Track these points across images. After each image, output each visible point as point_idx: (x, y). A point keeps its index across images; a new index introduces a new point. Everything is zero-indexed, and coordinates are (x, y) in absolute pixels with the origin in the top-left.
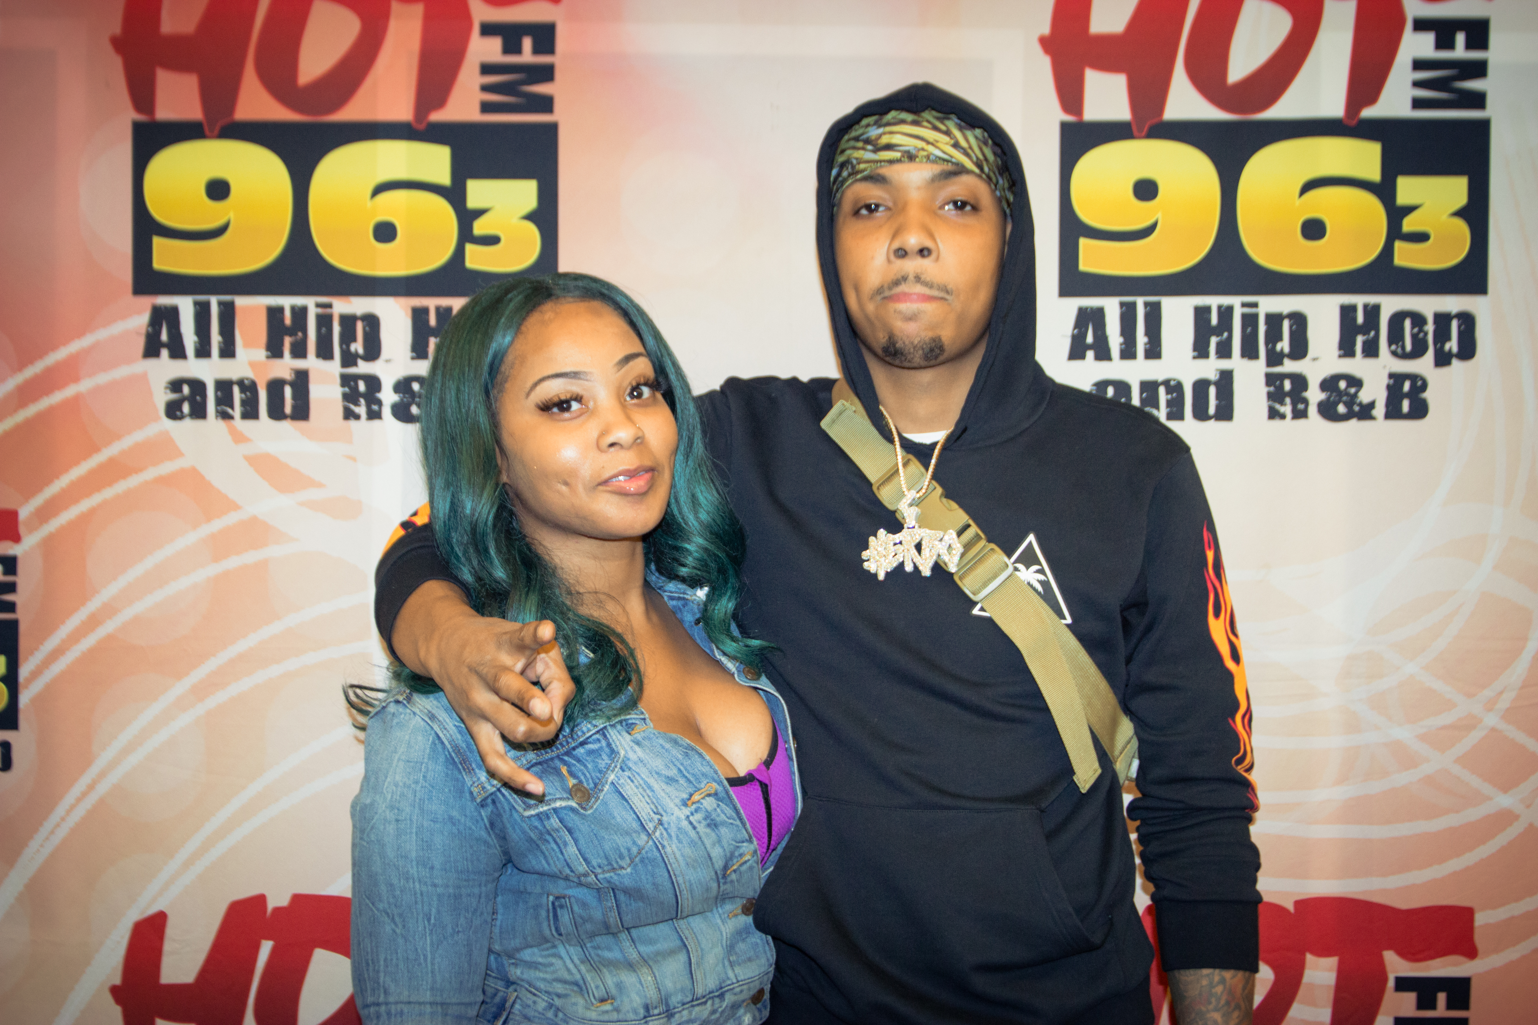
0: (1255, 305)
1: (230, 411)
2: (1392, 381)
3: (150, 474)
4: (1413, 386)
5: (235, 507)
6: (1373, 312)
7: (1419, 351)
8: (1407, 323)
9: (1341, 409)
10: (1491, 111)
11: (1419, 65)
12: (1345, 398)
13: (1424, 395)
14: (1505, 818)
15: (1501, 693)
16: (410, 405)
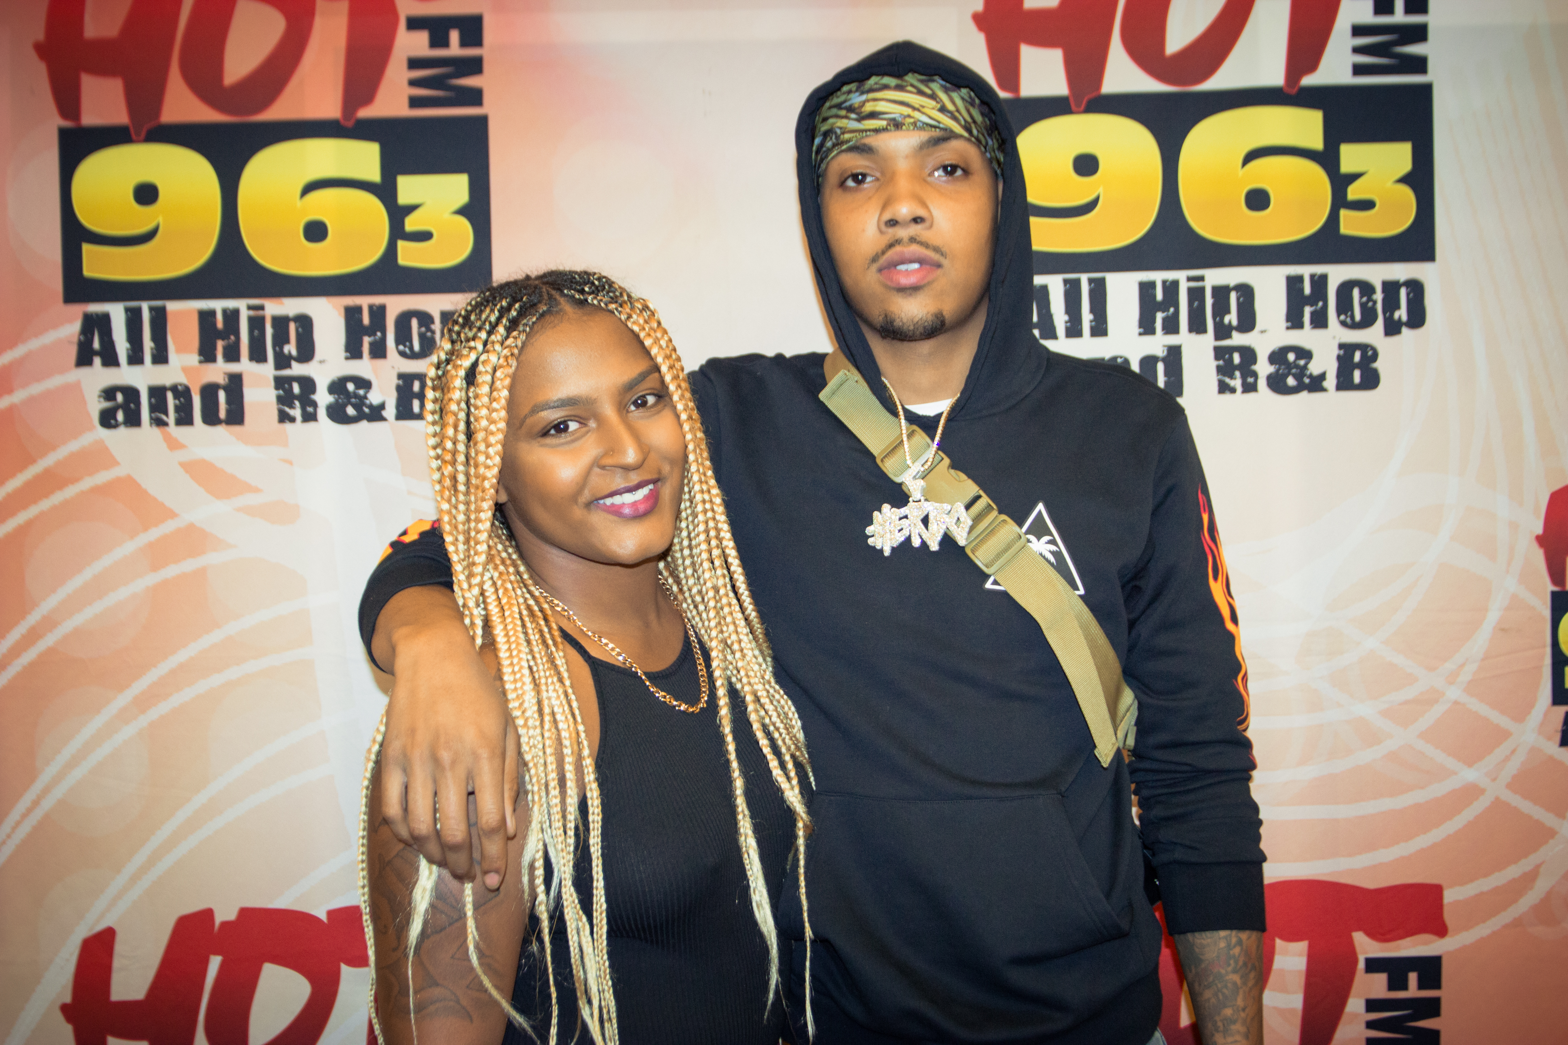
0: (1201, 279)
1: (164, 417)
2: (1342, 352)
3: (87, 484)
4: (1364, 356)
5: (172, 515)
6: (1320, 282)
7: (1368, 320)
8: (1356, 292)
9: (1291, 381)
10: (1433, 75)
11: (1358, 30)
12: (1294, 371)
13: (1375, 365)
14: (1472, 792)
15: (1462, 665)
16: (345, 406)
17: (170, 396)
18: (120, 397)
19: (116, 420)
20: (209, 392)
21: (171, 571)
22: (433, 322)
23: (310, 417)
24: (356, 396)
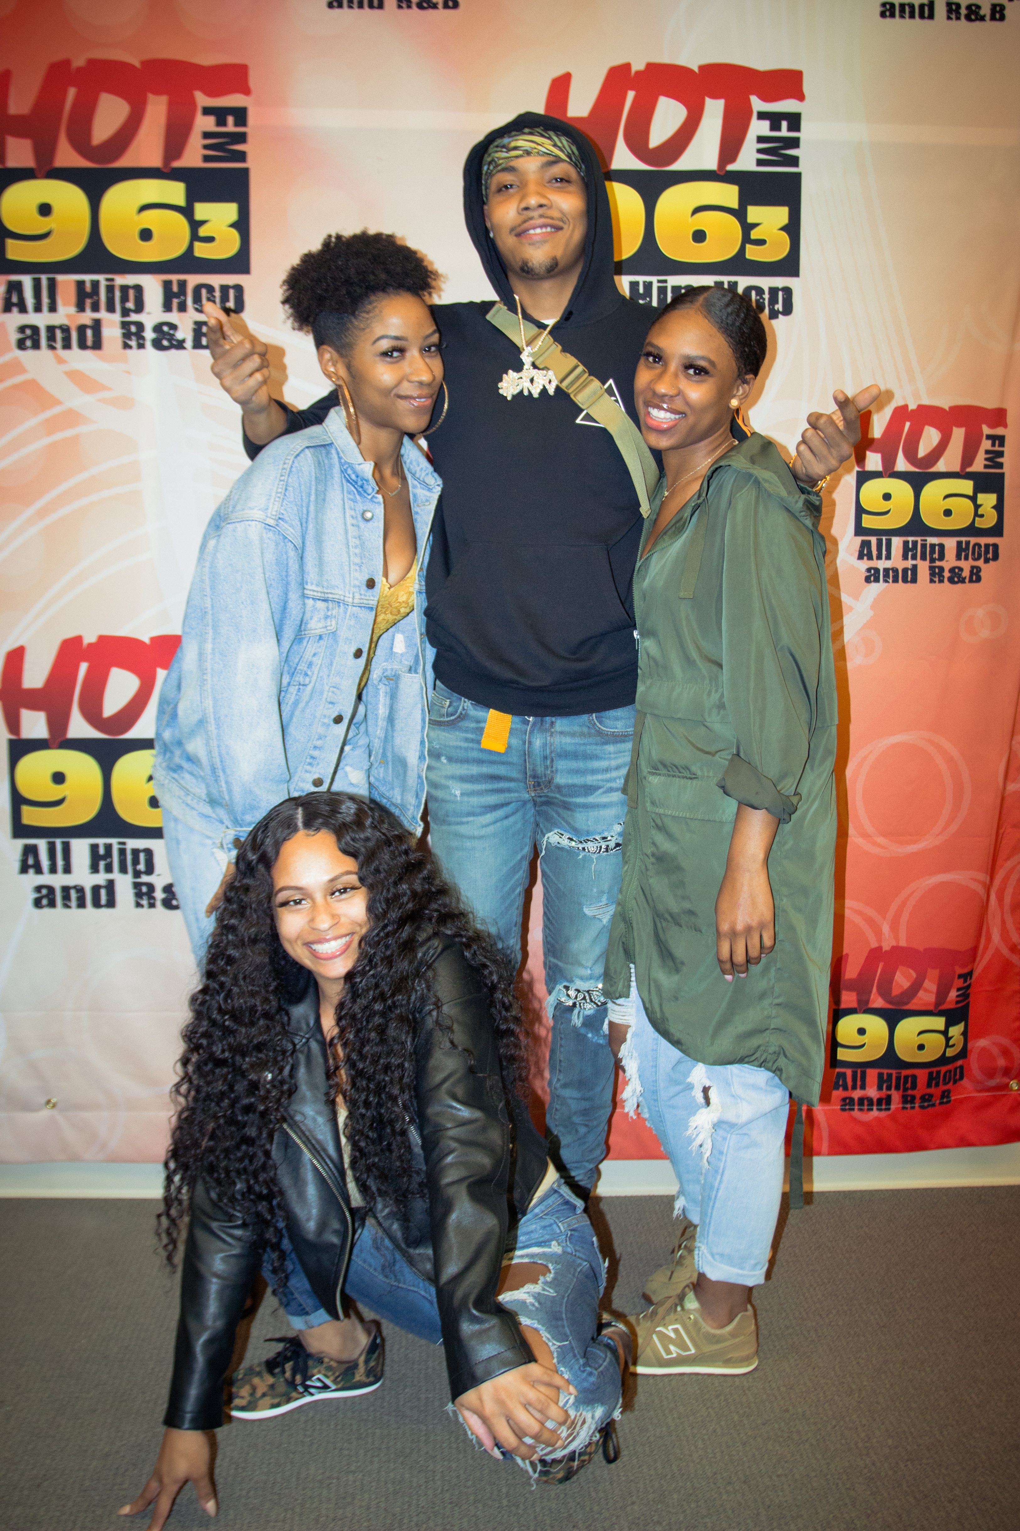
0: (665, 281)
3: (12, 381)
5: (58, 402)
8: (754, 293)
10: (803, 168)
11: (761, 140)
16: (162, 340)
17: (58, 331)
18: (28, 332)
19: (26, 345)
20: (82, 329)
21: (58, 436)
22: (215, 291)
23: (141, 346)
24: (169, 334)
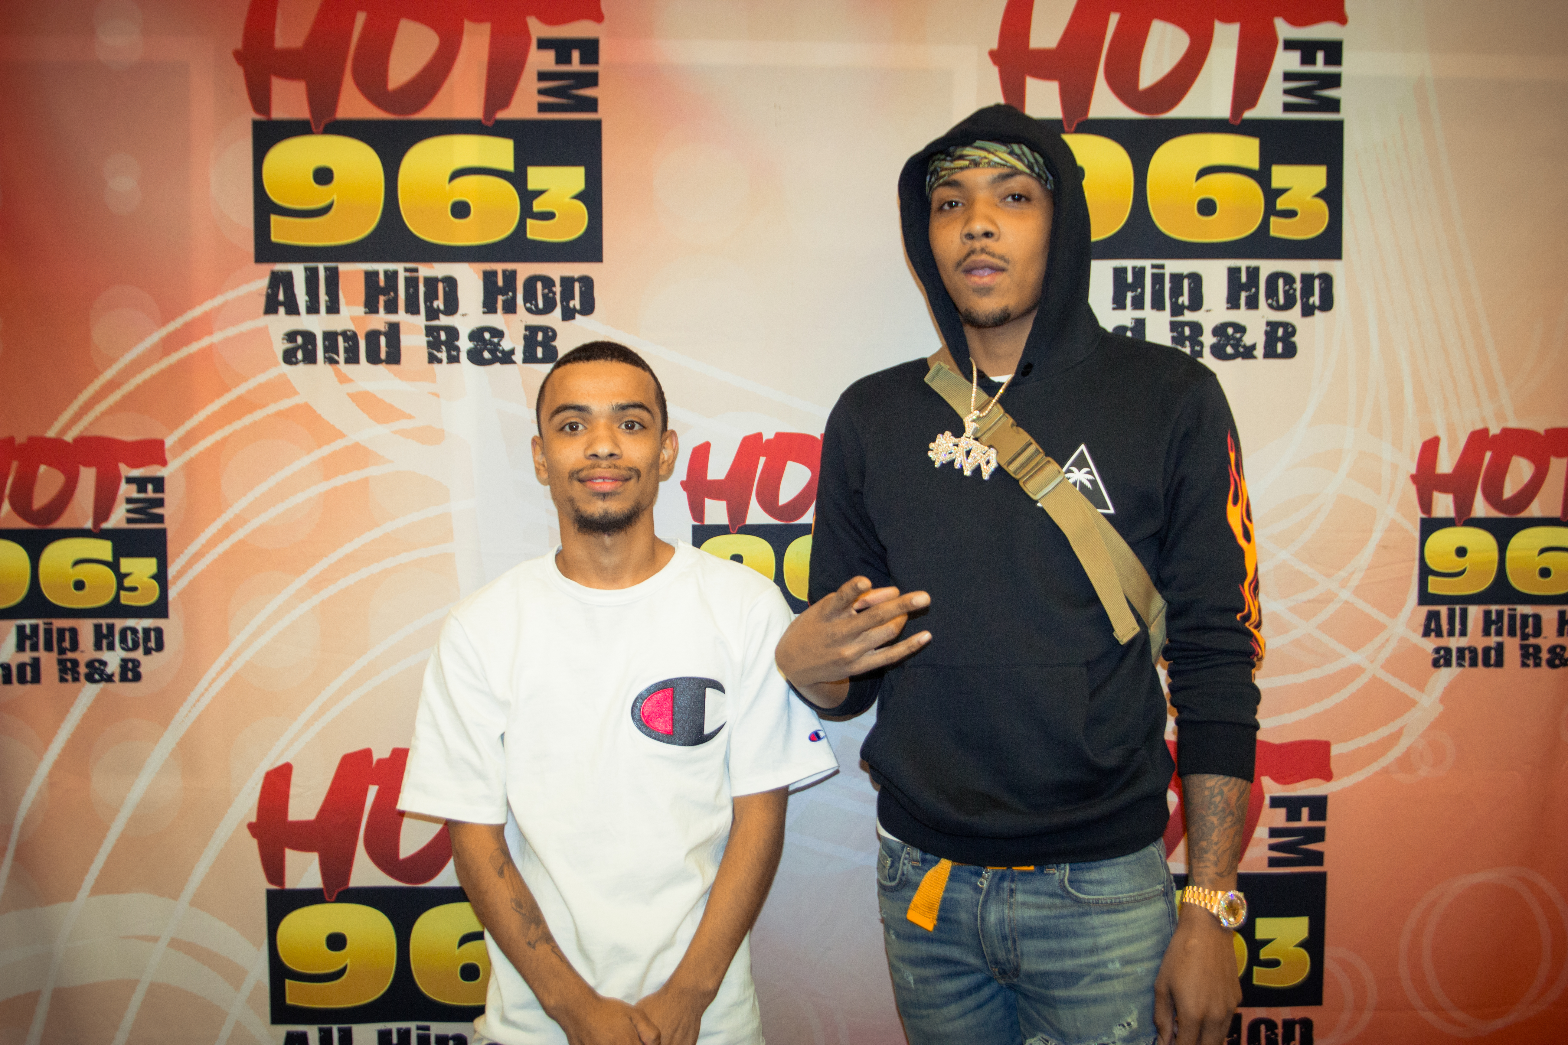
0: (1162, 267)
1: (336, 357)
2: (1268, 328)
3: (272, 409)
4: (1285, 331)
6: (1254, 273)
7: (1289, 304)
8: (1281, 282)
9: (1229, 350)
10: (1345, 114)
11: (1288, 76)
12: (1232, 342)
13: (1294, 339)
14: (1355, 671)
15: (1352, 573)
16: (482, 351)
17: (340, 339)
18: (300, 340)
19: (297, 358)
20: (372, 337)
21: (340, 481)
22: (554, 285)
23: (453, 359)
24: (491, 343)
